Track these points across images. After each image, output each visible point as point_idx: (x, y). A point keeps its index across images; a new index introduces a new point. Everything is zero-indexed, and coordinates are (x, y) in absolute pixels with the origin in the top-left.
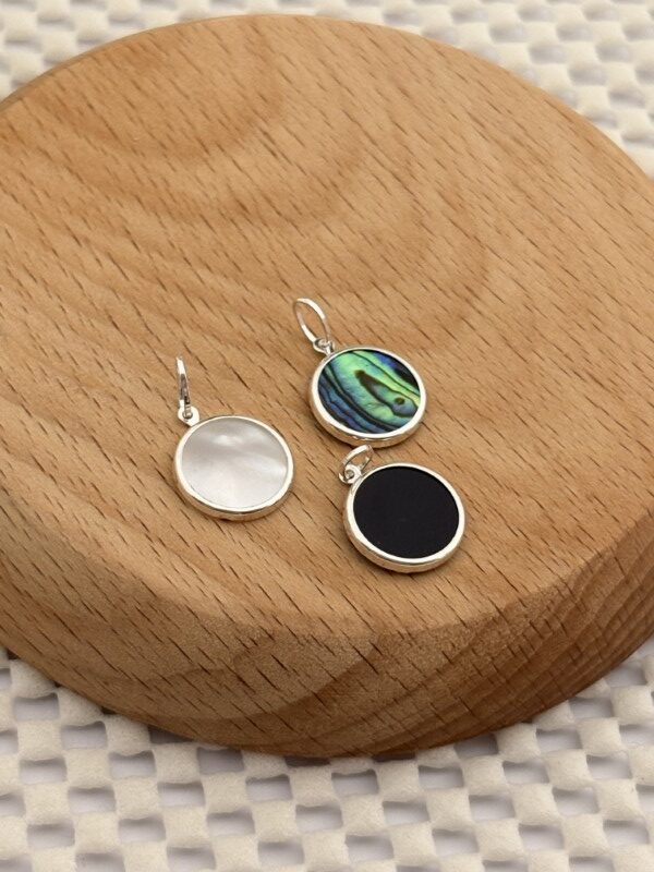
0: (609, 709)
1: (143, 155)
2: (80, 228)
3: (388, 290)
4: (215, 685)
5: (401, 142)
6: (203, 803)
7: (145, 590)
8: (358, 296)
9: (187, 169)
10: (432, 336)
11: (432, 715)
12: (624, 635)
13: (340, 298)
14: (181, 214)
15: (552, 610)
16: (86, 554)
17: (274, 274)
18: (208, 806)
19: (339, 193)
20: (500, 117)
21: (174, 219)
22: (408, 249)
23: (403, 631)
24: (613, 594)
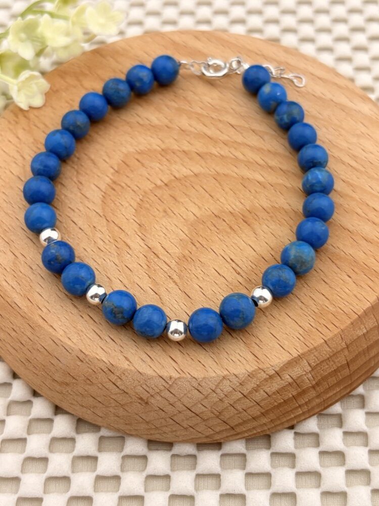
3: (159, 183)
8: (175, 177)
13: (185, 174)
22: (148, 209)
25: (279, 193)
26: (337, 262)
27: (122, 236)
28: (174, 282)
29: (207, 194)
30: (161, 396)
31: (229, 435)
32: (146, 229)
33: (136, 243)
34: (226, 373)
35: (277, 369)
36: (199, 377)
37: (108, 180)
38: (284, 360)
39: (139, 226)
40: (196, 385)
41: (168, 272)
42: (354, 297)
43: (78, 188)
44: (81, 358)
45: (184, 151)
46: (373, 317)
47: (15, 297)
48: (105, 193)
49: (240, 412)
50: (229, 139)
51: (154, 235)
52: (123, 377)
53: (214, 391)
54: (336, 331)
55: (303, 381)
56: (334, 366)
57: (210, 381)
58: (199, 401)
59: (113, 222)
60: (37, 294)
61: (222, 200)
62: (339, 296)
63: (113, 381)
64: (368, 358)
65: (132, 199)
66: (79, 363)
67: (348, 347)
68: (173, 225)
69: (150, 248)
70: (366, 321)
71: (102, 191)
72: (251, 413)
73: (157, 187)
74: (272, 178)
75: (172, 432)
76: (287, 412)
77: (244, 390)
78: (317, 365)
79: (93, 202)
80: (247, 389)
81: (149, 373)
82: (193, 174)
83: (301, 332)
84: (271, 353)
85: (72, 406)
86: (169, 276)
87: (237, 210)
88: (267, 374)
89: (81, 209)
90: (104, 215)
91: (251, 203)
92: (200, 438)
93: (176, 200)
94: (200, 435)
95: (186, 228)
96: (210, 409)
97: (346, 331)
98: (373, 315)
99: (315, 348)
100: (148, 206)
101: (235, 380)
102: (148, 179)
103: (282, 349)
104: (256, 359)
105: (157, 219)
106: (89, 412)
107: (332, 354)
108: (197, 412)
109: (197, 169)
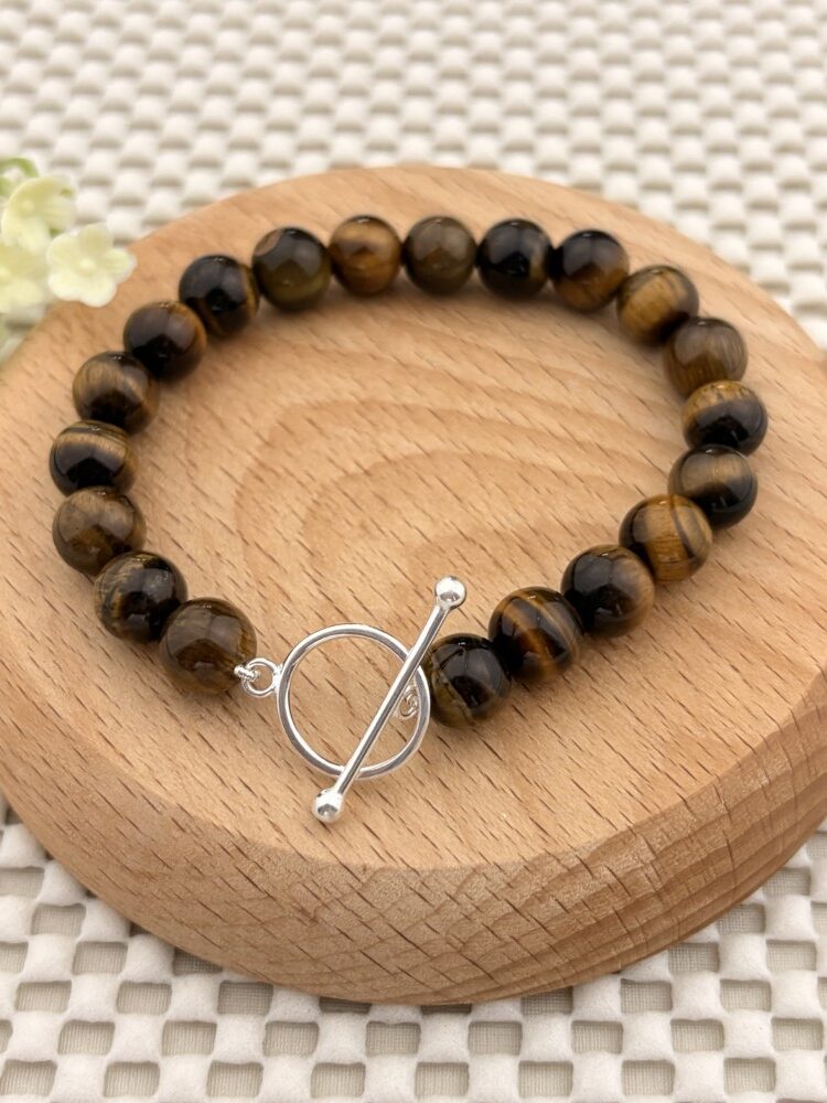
25: (596, 496)
26: (711, 638)
27: (274, 573)
28: (378, 670)
29: (449, 494)
30: (345, 907)
31: (482, 989)
32: (323, 562)
33: (302, 590)
34: (478, 861)
35: (584, 856)
36: (424, 867)
37: (249, 460)
38: (599, 837)
39: (308, 556)
40: (415, 884)
41: (365, 650)
42: (743, 710)
43: (189, 475)
44: (182, 824)
45: (406, 407)
46: (782, 752)
47: (50, 694)
48: (242, 486)
49: (507, 944)
50: (497, 384)
51: (339, 575)
52: (267, 865)
53: (453, 899)
54: (707, 780)
55: (637, 881)
56: (702, 850)
57: (447, 879)
58: (422, 919)
59: (258, 546)
60: (94, 687)
61: (481, 506)
62: (713, 708)
63: (247, 872)
64: (770, 837)
65: (298, 499)
66: (177, 834)
67: (729, 814)
68: (379, 554)
69: (329, 599)
70: (769, 762)
71: (235, 481)
72: (528, 947)
73: (348, 476)
74: (583, 466)
75: (365, 980)
76: (603, 946)
77: (516, 898)
78: (666, 849)
79: (217, 504)
80: (522, 897)
81: (321, 857)
82: (420, 452)
83: (635, 781)
84: (572, 823)
85: (161, 922)
86: (368, 659)
87: (510, 526)
88: (563, 866)
89: (193, 516)
90: (238, 531)
91: (539, 515)
92: (422, 995)
93: (386, 503)
94: (422, 989)
95: (404, 560)
96: (444, 934)
97: (726, 780)
98: (784, 749)
99: (663, 814)
101: (497, 877)
102: (331, 461)
103: (595, 815)
104: (541, 833)
105: (348, 542)
106: (194, 935)
107: (696, 828)
108: (417, 942)
109: (431, 442)
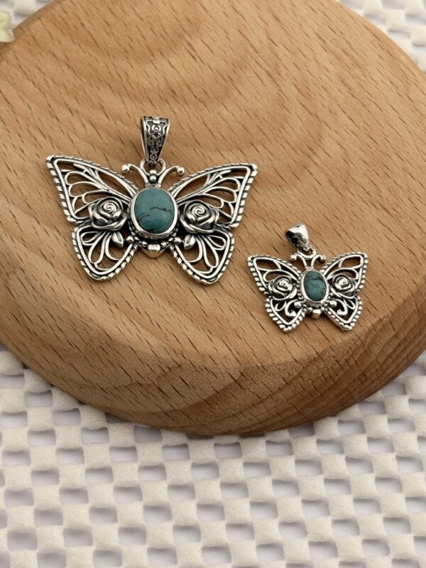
0: (383, 408)
1: (113, 56)
2: (73, 104)
3: (260, 148)
4: (145, 393)
5: (273, 52)
6: (136, 460)
7: (105, 335)
9: (140, 66)
10: (286, 179)
11: (275, 414)
12: (393, 367)
14: (136, 96)
15: (350, 353)
16: (70, 312)
17: (191, 136)
18: (139, 462)
19: (233, 84)
20: (335, 36)
21: (131, 99)
22: (274, 122)
23: (259, 365)
24: (387, 343)
29: (210, 127)
100: (274, 124)
105: (264, 109)
